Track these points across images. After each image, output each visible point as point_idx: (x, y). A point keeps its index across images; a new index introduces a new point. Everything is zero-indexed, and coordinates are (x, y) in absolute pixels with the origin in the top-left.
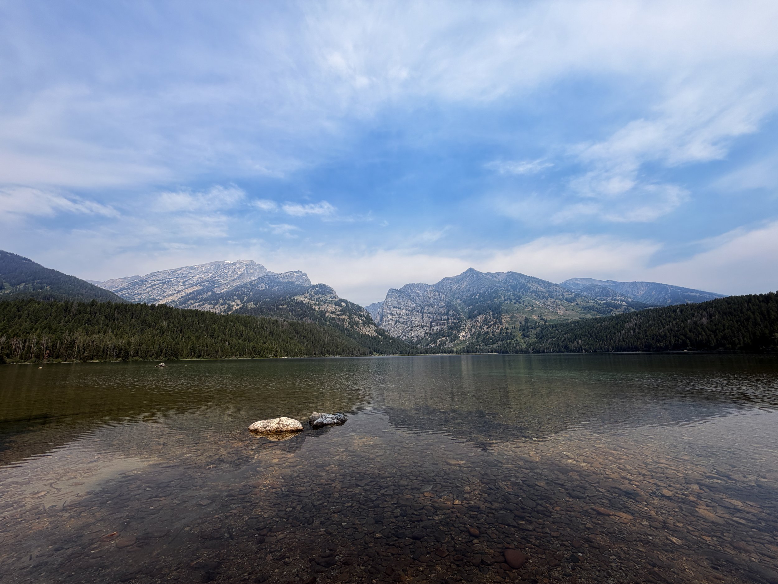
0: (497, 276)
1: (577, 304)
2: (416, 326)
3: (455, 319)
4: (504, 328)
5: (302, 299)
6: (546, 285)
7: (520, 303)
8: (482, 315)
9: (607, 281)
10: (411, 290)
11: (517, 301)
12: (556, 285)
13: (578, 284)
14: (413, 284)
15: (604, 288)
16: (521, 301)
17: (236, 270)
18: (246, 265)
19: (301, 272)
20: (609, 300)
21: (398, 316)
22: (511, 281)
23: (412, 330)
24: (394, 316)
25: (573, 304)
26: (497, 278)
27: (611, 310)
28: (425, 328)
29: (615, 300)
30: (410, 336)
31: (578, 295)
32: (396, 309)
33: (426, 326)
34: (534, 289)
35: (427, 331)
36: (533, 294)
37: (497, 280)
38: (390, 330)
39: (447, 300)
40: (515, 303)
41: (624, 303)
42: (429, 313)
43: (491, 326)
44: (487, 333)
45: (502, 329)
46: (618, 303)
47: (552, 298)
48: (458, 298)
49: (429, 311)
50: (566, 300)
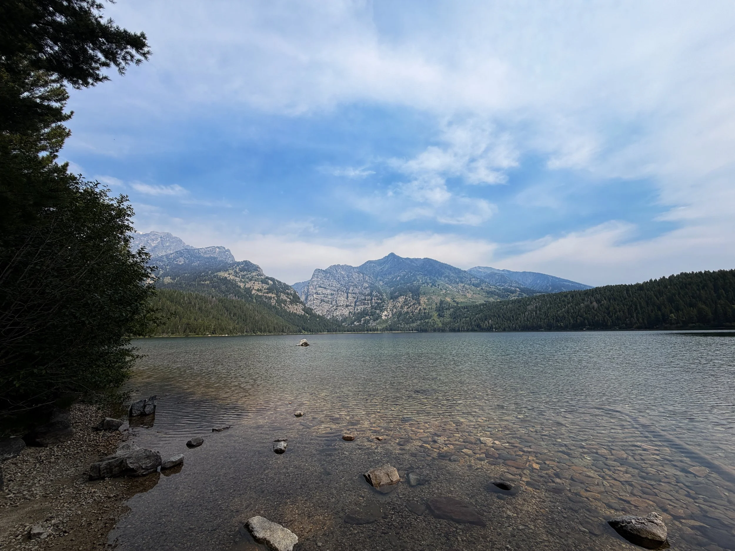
0: (415, 262)
1: (482, 289)
2: (340, 306)
3: (378, 300)
4: (422, 308)
5: (226, 275)
6: (457, 271)
7: (436, 286)
8: (402, 297)
9: (503, 270)
10: (336, 271)
11: (433, 285)
12: (465, 271)
13: (481, 272)
14: (339, 265)
15: (502, 276)
16: (437, 285)
17: (149, 242)
18: (161, 237)
19: (224, 248)
20: (506, 286)
21: (323, 296)
22: (427, 266)
23: (337, 309)
24: (319, 296)
25: (478, 289)
26: (415, 263)
27: (509, 295)
28: (350, 308)
29: (511, 286)
30: (335, 315)
31: (482, 281)
32: (322, 289)
33: (350, 306)
34: (447, 274)
35: (351, 311)
36: (447, 279)
37: (415, 265)
38: (315, 309)
39: (370, 281)
40: (431, 287)
41: (518, 289)
42: (354, 293)
43: (411, 306)
44: (407, 313)
45: (420, 309)
46: (513, 289)
47: (462, 282)
48: (381, 280)
49: (354, 291)
50: (473, 285)
